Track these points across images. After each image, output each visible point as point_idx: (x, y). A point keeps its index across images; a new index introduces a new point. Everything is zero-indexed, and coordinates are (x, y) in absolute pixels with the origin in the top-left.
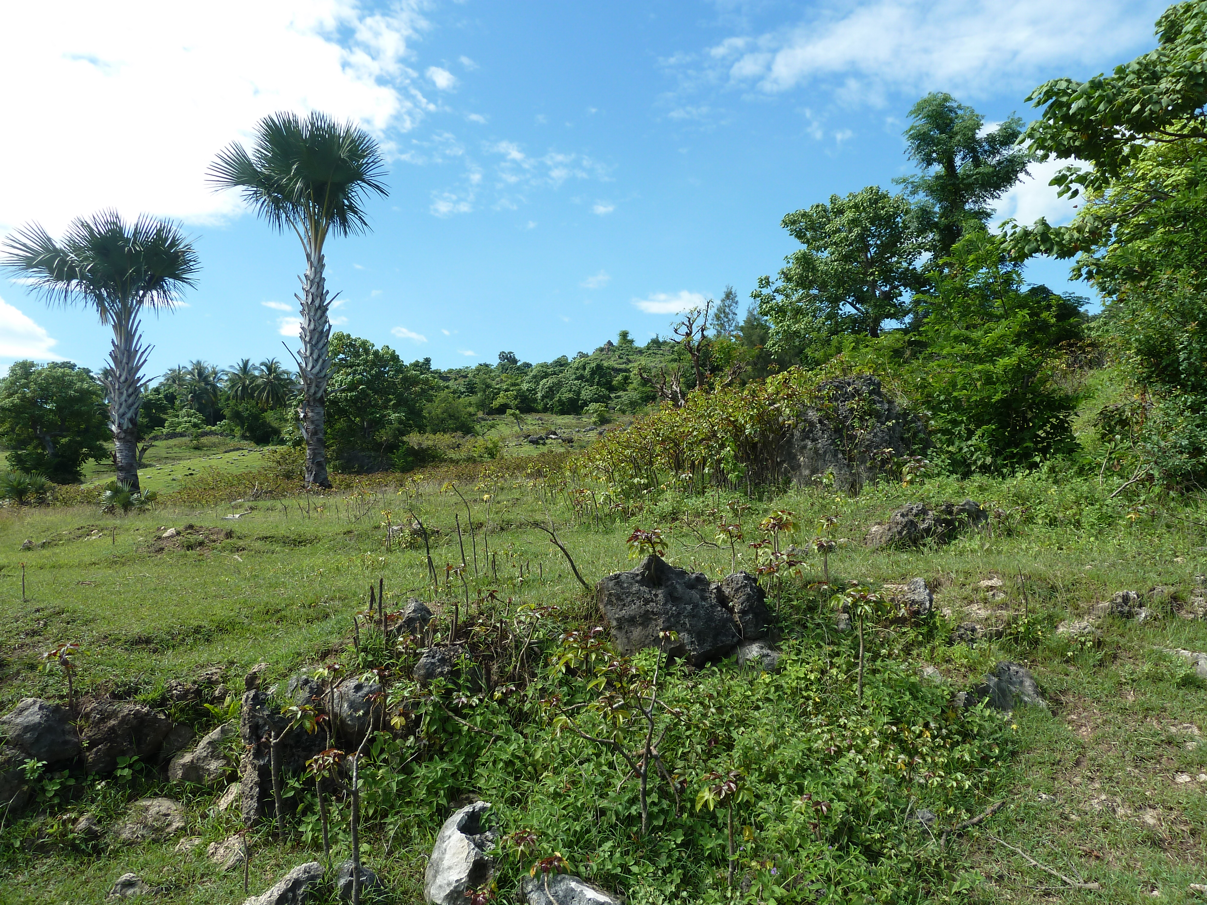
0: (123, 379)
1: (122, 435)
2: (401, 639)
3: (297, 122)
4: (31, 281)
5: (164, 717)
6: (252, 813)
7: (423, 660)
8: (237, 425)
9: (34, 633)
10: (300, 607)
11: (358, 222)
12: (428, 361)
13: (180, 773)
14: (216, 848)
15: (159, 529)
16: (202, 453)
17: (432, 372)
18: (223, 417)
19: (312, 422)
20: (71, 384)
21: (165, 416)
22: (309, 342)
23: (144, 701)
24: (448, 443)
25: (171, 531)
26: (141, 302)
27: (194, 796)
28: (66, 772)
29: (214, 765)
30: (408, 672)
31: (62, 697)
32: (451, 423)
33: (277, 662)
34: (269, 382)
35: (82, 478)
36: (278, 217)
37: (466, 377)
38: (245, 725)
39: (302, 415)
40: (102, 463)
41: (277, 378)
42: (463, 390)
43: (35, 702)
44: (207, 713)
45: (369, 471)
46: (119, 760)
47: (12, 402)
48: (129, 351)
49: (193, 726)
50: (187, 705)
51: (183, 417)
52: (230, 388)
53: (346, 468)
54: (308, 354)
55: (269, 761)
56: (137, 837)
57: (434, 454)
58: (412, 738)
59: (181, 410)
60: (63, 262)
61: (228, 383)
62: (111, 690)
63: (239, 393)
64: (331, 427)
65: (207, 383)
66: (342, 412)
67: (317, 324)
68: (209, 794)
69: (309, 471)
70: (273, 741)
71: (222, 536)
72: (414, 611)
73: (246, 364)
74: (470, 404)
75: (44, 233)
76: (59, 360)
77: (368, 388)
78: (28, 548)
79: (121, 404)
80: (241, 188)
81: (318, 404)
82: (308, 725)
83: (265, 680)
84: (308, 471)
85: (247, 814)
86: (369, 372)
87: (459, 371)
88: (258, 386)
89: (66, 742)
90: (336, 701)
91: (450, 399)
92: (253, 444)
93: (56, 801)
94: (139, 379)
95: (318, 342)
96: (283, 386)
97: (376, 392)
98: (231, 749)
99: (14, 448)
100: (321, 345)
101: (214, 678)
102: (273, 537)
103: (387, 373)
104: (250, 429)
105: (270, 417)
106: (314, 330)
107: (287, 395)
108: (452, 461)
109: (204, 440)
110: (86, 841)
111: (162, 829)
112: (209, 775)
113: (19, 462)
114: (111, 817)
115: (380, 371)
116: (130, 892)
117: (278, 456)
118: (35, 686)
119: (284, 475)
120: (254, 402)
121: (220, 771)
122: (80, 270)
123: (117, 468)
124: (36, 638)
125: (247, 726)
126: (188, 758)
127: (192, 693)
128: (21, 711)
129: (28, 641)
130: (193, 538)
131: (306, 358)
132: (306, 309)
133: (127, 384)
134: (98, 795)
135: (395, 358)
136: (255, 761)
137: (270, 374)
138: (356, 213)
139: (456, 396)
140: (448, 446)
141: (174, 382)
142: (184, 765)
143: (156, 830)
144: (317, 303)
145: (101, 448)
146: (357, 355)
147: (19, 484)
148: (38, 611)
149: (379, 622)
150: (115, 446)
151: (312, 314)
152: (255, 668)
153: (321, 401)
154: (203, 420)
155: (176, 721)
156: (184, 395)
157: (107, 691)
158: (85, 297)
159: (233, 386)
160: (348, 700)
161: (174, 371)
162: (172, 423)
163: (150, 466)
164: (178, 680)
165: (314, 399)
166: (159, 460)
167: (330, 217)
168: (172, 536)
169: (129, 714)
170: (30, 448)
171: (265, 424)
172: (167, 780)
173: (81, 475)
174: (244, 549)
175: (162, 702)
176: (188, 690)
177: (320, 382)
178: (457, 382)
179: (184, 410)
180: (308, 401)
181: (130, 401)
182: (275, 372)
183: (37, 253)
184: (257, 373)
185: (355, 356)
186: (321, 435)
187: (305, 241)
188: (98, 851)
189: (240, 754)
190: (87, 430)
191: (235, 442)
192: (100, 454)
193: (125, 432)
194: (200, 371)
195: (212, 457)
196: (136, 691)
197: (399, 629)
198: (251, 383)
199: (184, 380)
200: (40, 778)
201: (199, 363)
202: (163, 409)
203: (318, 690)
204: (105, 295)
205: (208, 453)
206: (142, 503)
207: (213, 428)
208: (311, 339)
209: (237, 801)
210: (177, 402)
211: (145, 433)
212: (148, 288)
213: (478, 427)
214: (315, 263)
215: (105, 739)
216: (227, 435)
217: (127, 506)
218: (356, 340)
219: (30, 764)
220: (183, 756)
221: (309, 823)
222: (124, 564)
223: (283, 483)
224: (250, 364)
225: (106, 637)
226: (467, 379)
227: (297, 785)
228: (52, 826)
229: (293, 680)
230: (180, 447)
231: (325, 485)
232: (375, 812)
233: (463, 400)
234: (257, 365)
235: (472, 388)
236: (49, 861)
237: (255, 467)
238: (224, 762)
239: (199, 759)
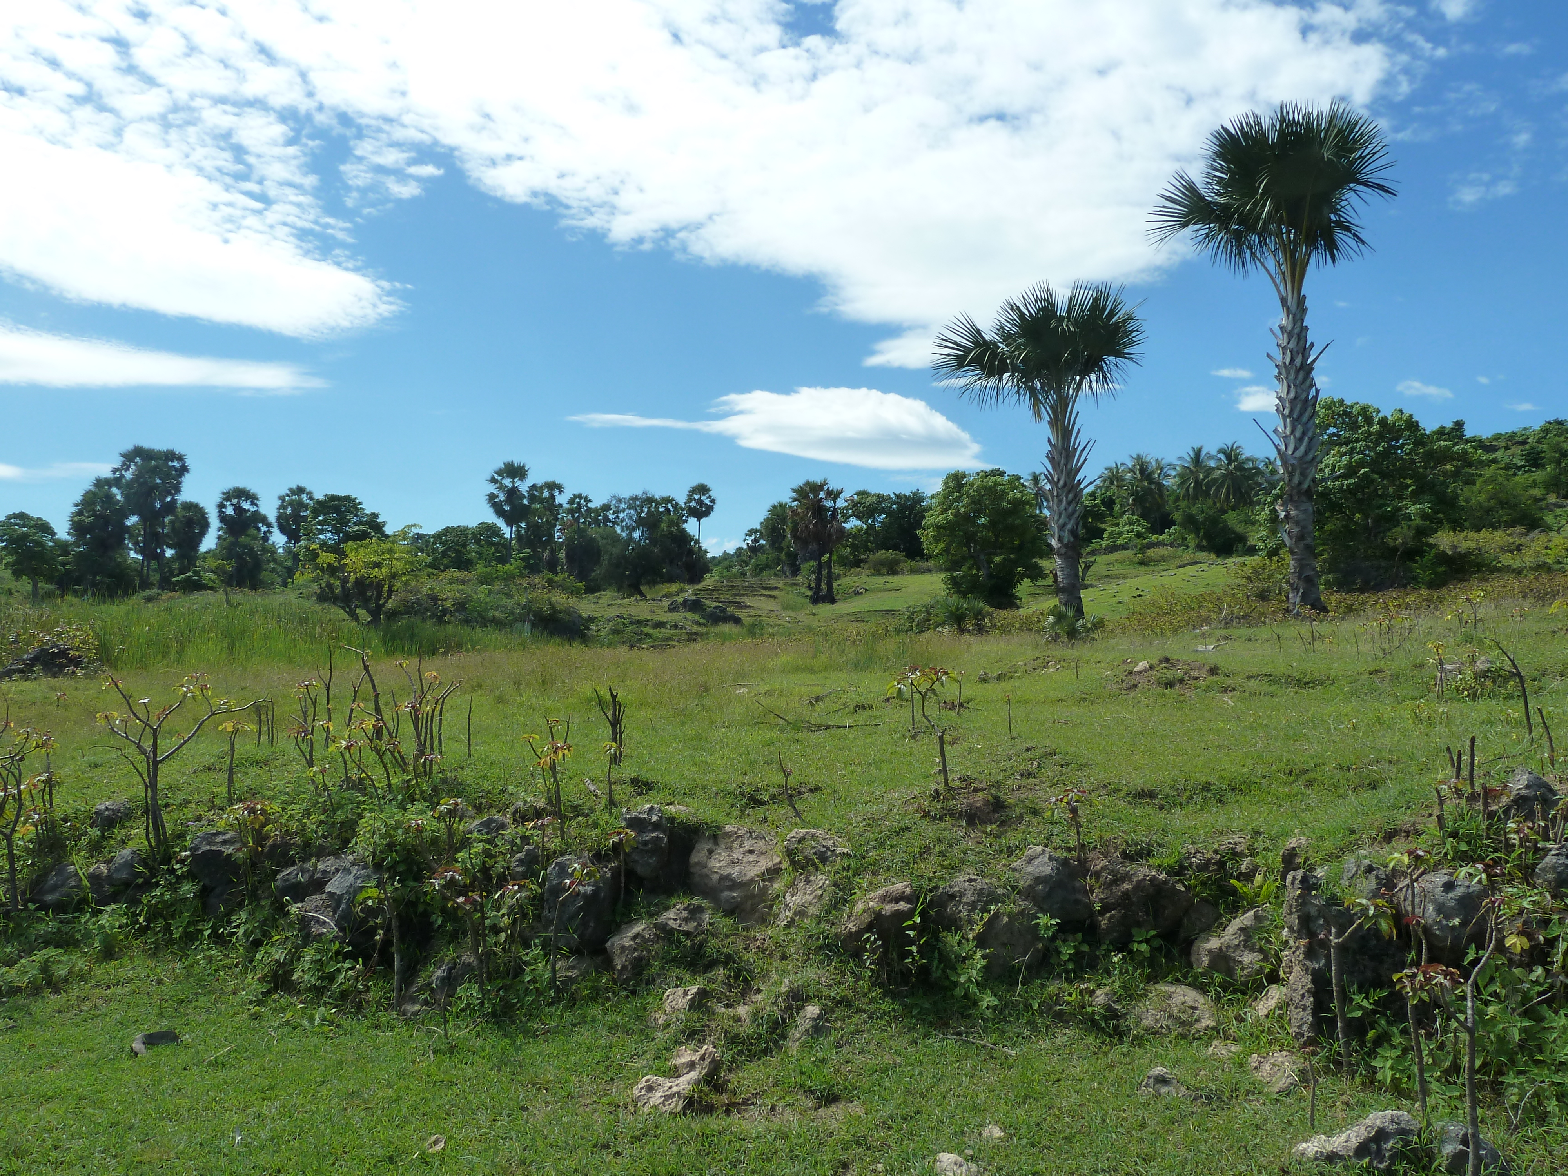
0: (1061, 483)
1: (1063, 551)
2: (1513, 825)
3: (1260, 124)
4: (962, 382)
5: (1183, 889)
6: (1305, 1027)
7: (1550, 860)
8: (1190, 532)
9: (1029, 774)
10: (1335, 768)
11: (1352, 242)
12: (1459, 425)
13: (1206, 961)
14: (1260, 1063)
15: (1125, 661)
16: (1149, 569)
17: (1467, 441)
18: (1172, 523)
19: (1297, 523)
20: (1004, 493)
21: (1103, 526)
22: (1290, 416)
23: (1159, 866)
24: (1501, 543)
25: (1142, 665)
26: (1078, 388)
27: (1225, 991)
28: (1079, 936)
29: (1248, 958)
30: (1528, 874)
31: (1069, 850)
32: (1503, 514)
33: (1322, 838)
34: (1229, 474)
35: (1018, 602)
36: (1241, 255)
37: (1524, 443)
38: (1291, 913)
39: (1282, 515)
40: (1039, 584)
41: (1240, 468)
42: (1520, 463)
43: (1044, 851)
44: (1234, 891)
45: (1379, 587)
46: (1134, 931)
47: (946, 519)
48: (1067, 449)
49: (1216, 905)
50: (1210, 878)
51: (1124, 526)
52: (1179, 486)
53: (1344, 584)
54: (1288, 432)
55: (1328, 965)
56: (1162, 1027)
57: (1479, 560)
58: (1539, 971)
59: (1121, 516)
60: (994, 355)
61: (1177, 479)
62: (1121, 848)
63: (1191, 490)
64: (1321, 528)
65: (1151, 481)
66: (1336, 507)
67: (1299, 391)
68: (1244, 993)
69: (1295, 589)
70: (1334, 940)
71: (1204, 672)
72: (1527, 787)
73: (1198, 453)
74: (1534, 484)
75: (973, 326)
76: (988, 467)
77: (1372, 471)
78: (984, 680)
79: (1060, 514)
80: (1192, 227)
81: (1304, 498)
82: (1384, 925)
83: (1307, 859)
84: (1293, 589)
85: (1299, 1027)
86: (1373, 449)
87: (1512, 436)
88: (1215, 480)
89: (1077, 902)
90: (1417, 900)
91: (1500, 479)
92: (1213, 556)
93: (1071, 966)
94: (1080, 482)
95: (1301, 415)
96: (1248, 478)
97: (1384, 476)
98: (1269, 942)
99: (948, 570)
100: (1305, 418)
101: (1239, 849)
102: (1270, 676)
103: (1401, 447)
104: (1208, 536)
105: (1232, 519)
106: (1296, 398)
107: (1252, 489)
108: (1508, 569)
109: (1150, 553)
110: (1106, 1018)
111: (1191, 1024)
112: (1242, 969)
113: (955, 585)
114: (1130, 996)
115: (1390, 446)
116: (1164, 1090)
117: (1248, 571)
118: (1040, 833)
119: (1257, 596)
120: (1210, 502)
121: (1257, 967)
122: (1011, 363)
123: (1057, 590)
124: (1032, 780)
125: (1295, 916)
126: (1214, 943)
127: (1214, 864)
128: (1031, 860)
129: (1024, 782)
130: (1170, 674)
131: (1285, 437)
132: (1283, 371)
133: (1066, 489)
134: (1115, 969)
135: (1412, 425)
136: (1308, 963)
137: (1229, 464)
138: (1348, 229)
139: (1511, 472)
140: (1502, 548)
141: (1112, 483)
142: (1210, 951)
143: (1183, 1023)
144: (1298, 361)
145: (1037, 567)
146: (1354, 426)
147: (958, 609)
148: (1028, 750)
149: (1473, 798)
150: (1053, 565)
151: (1292, 377)
152: (1293, 843)
153: (1308, 493)
154: (1147, 528)
155: (1197, 895)
156: (1124, 498)
157: (1116, 848)
158: (1018, 392)
159: (1182, 483)
160: (1434, 901)
161: (1111, 469)
162: (1111, 533)
163: (1091, 586)
164: (1196, 846)
165: (1300, 493)
166: (1100, 578)
167: (1311, 242)
168: (1146, 671)
169: (1144, 880)
170: (965, 568)
171: (1226, 529)
172: (1191, 966)
173: (1016, 598)
174: (1234, 689)
175: (1179, 871)
176: (1209, 860)
177: (1307, 468)
178: (1510, 452)
179: (1125, 517)
180: (1291, 496)
181: (1070, 509)
182: (1236, 459)
183: (967, 350)
184: (1212, 464)
185: (1351, 429)
186: (1309, 541)
187: (1278, 281)
188: (1120, 1034)
189: (1281, 950)
190: (1021, 547)
191: (1187, 556)
192: (1036, 574)
193: (1066, 546)
194: (1143, 469)
195: (1163, 573)
196: (1149, 853)
197: (1506, 812)
198: (1206, 477)
199: (1123, 480)
200: (1054, 938)
201: (1139, 457)
202: (1100, 517)
203: (1388, 882)
204: (1039, 386)
205: (1156, 568)
206: (1088, 630)
207: (1161, 538)
208: (1291, 412)
209: (1280, 1008)
210: (1117, 508)
211: (1082, 547)
212: (1085, 373)
213: (1549, 519)
214: (1293, 308)
215: (1119, 905)
216: (1179, 546)
217: (1072, 634)
218: (1352, 407)
219: (1044, 920)
220: (1208, 941)
221: (1386, 1059)
222: (1093, 703)
223: (1261, 606)
224: (1204, 453)
225: (1105, 786)
226: (1527, 447)
227: (1365, 1003)
228: (1070, 995)
229: (1350, 862)
230: (1122, 563)
231: (1321, 608)
232: (1484, 1065)
233: (1521, 478)
234: (1214, 452)
235: (1535, 459)
236: (1070, 1033)
237: (1218, 586)
238: (1261, 956)
239: (1228, 947)
